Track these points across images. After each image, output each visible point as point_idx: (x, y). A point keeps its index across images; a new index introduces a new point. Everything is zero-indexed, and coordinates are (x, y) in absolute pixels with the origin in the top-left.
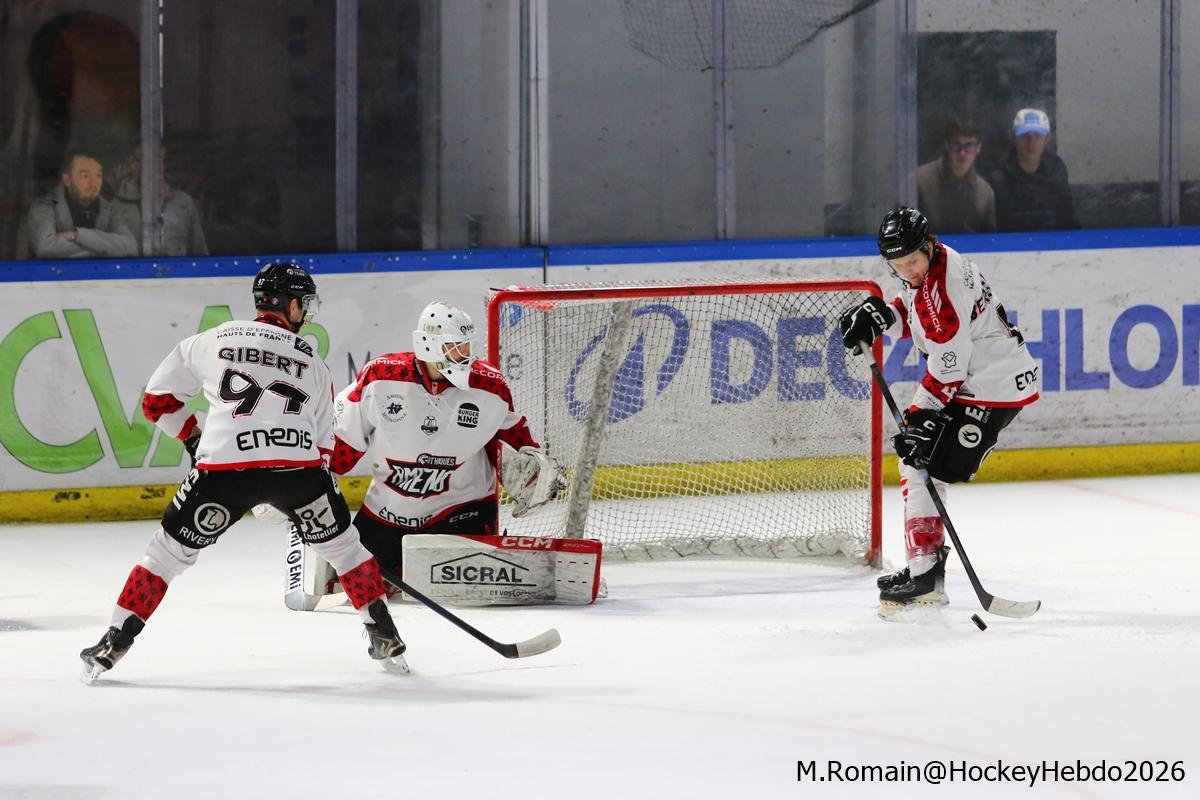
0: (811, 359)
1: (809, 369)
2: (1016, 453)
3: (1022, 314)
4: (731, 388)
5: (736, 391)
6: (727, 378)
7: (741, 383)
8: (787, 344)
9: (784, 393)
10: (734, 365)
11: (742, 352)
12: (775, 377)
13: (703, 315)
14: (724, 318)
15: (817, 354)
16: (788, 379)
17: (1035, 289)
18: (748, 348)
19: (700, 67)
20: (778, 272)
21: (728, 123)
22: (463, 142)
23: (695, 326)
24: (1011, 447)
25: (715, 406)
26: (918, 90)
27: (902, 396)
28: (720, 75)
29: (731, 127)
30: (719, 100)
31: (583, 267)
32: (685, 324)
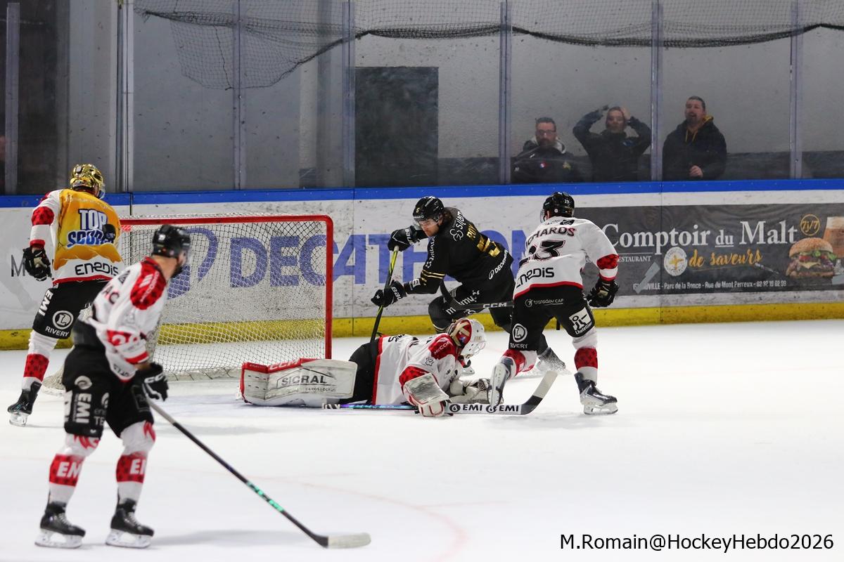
0: (290, 261)
1: (289, 267)
2: (412, 318)
4: (243, 278)
5: (246, 280)
6: (240, 272)
7: (248, 275)
8: (276, 253)
9: (273, 282)
10: (244, 264)
11: (249, 257)
12: (268, 272)
13: (226, 235)
14: (239, 236)
15: (294, 258)
16: (276, 274)
18: (253, 254)
19: (225, 87)
20: (271, 210)
21: (242, 120)
22: (82, 130)
23: (221, 240)
24: (411, 314)
25: (233, 289)
26: (356, 101)
27: (344, 284)
28: (237, 92)
29: (243, 122)
30: (237, 106)
31: (154, 205)
32: (216, 239)
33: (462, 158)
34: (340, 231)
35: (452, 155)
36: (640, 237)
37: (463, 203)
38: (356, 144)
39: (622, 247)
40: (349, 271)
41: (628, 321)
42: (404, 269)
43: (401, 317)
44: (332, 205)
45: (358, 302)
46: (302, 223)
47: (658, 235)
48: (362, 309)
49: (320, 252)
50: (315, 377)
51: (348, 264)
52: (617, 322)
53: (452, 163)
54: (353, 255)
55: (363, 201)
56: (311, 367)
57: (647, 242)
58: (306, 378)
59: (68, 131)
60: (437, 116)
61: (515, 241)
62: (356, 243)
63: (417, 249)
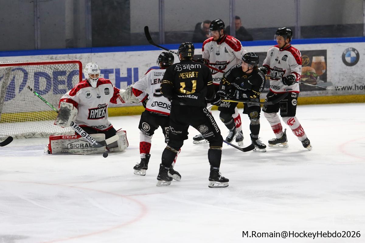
0: (62, 82)
1: (62, 85)
2: (120, 108)
3: (121, 69)
4: (40, 91)
5: (42, 92)
6: (39, 88)
7: (43, 89)
8: (55, 78)
9: (55, 92)
10: (41, 85)
11: (43, 81)
12: (52, 88)
13: (31, 71)
14: (38, 71)
15: (64, 81)
16: (56, 88)
17: (125, 62)
18: (45, 80)
19: (30, 1)
20: (53, 59)
21: (38, 17)
23: (29, 74)
24: (119, 106)
26: (91, 7)
28: (35, 3)
30: (35, 10)
32: (27, 73)
35: (137, 31)
38: (92, 27)
43: (115, 107)
44: (81, 56)
46: (68, 64)
49: (76, 78)
50: (86, 144)
53: (137, 35)
55: (96, 53)
56: (83, 139)
58: (82, 145)
60: (130, 13)
63: (121, 76)
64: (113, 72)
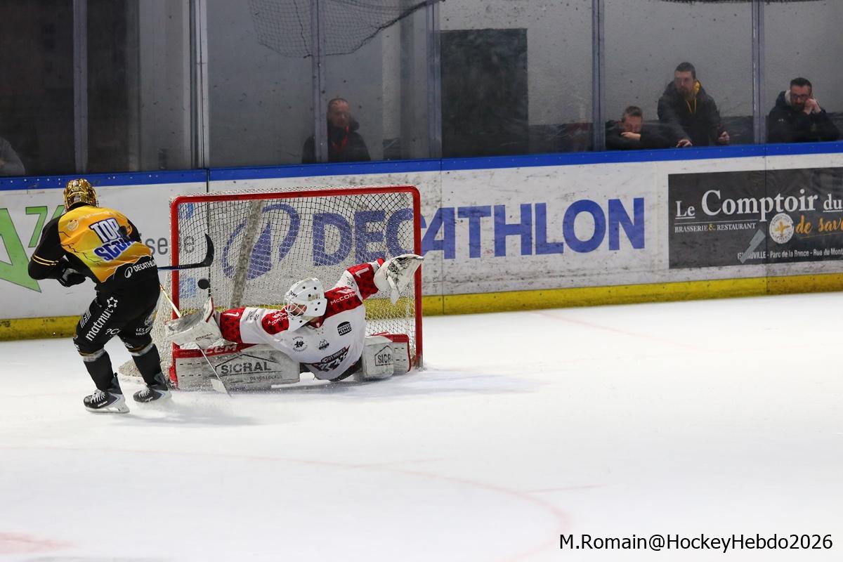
0: (376, 237)
1: (375, 243)
2: (506, 294)
3: (508, 207)
4: (326, 255)
5: (330, 258)
6: (323, 250)
7: (332, 252)
8: (361, 228)
9: (360, 259)
10: (328, 241)
11: (332, 234)
12: (354, 249)
13: (308, 211)
14: (321, 212)
15: (380, 234)
16: (362, 250)
17: (516, 191)
18: (337, 231)
19: (303, 55)
20: (354, 183)
21: (322, 89)
22: (155, 104)
23: (303, 217)
24: (503, 290)
25: (317, 267)
26: (441, 66)
27: (433, 259)
28: (316, 59)
29: (324, 92)
30: (316, 75)
31: (232, 181)
32: (297, 216)
33: (555, 125)
34: (427, 204)
35: (543, 122)
36: (744, 203)
37: (556, 172)
38: (442, 112)
39: (724, 214)
40: (438, 246)
41: (732, 293)
42: (496, 242)
43: (493, 293)
44: (419, 177)
45: (448, 278)
46: (387, 195)
47: (763, 201)
48: (452, 285)
49: (407, 226)
50: (258, 364)
51: (436, 239)
52: (721, 294)
53: (544, 130)
54: (442, 230)
55: (451, 172)
56: (251, 353)
57: (751, 209)
58: (247, 365)
59: (139, 107)
60: (526, 81)
61: (611, 210)
62: (445, 216)
63: (508, 221)
64: (488, 214)
